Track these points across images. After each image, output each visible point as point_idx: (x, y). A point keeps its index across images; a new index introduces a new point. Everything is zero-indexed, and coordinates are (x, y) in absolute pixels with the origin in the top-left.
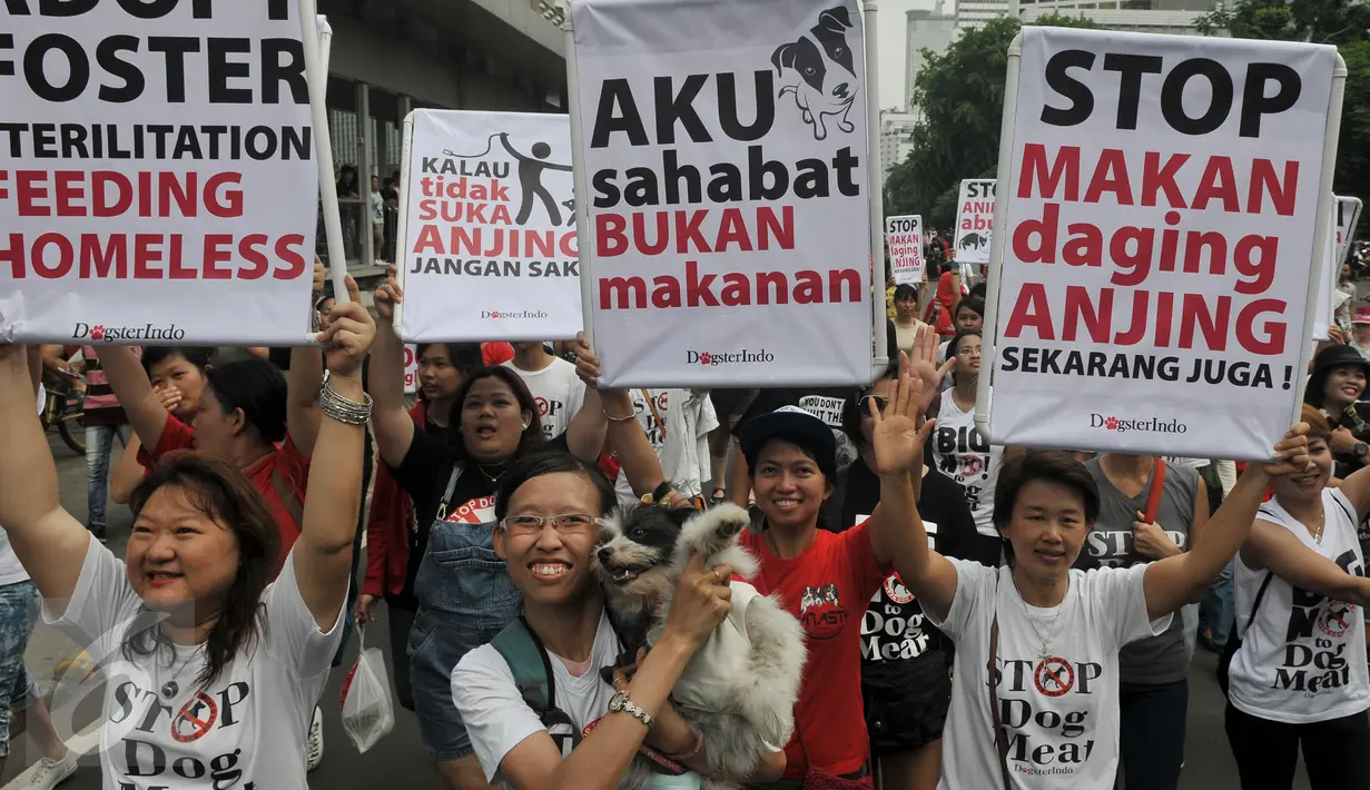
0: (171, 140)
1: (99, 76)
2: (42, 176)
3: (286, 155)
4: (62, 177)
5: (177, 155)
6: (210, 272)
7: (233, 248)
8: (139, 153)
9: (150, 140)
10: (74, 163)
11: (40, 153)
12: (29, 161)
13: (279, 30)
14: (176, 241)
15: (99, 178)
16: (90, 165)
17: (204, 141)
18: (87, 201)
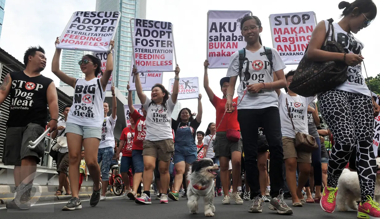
0: (157, 51)
1: (149, 44)
2: (142, 54)
3: (169, 53)
4: (144, 55)
5: (157, 53)
6: (161, 65)
7: (164, 62)
8: (153, 52)
9: (154, 51)
10: (146, 53)
11: (142, 52)
12: (141, 53)
13: (169, 40)
14: (157, 62)
15: (148, 55)
16: (147, 54)
17: (160, 51)
18: (147, 57)
